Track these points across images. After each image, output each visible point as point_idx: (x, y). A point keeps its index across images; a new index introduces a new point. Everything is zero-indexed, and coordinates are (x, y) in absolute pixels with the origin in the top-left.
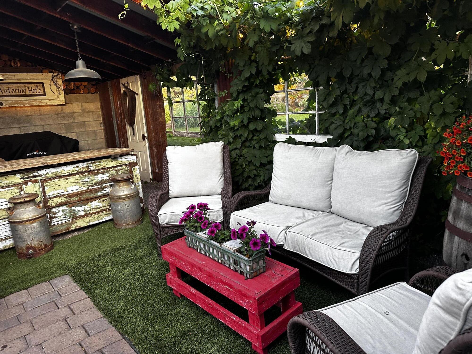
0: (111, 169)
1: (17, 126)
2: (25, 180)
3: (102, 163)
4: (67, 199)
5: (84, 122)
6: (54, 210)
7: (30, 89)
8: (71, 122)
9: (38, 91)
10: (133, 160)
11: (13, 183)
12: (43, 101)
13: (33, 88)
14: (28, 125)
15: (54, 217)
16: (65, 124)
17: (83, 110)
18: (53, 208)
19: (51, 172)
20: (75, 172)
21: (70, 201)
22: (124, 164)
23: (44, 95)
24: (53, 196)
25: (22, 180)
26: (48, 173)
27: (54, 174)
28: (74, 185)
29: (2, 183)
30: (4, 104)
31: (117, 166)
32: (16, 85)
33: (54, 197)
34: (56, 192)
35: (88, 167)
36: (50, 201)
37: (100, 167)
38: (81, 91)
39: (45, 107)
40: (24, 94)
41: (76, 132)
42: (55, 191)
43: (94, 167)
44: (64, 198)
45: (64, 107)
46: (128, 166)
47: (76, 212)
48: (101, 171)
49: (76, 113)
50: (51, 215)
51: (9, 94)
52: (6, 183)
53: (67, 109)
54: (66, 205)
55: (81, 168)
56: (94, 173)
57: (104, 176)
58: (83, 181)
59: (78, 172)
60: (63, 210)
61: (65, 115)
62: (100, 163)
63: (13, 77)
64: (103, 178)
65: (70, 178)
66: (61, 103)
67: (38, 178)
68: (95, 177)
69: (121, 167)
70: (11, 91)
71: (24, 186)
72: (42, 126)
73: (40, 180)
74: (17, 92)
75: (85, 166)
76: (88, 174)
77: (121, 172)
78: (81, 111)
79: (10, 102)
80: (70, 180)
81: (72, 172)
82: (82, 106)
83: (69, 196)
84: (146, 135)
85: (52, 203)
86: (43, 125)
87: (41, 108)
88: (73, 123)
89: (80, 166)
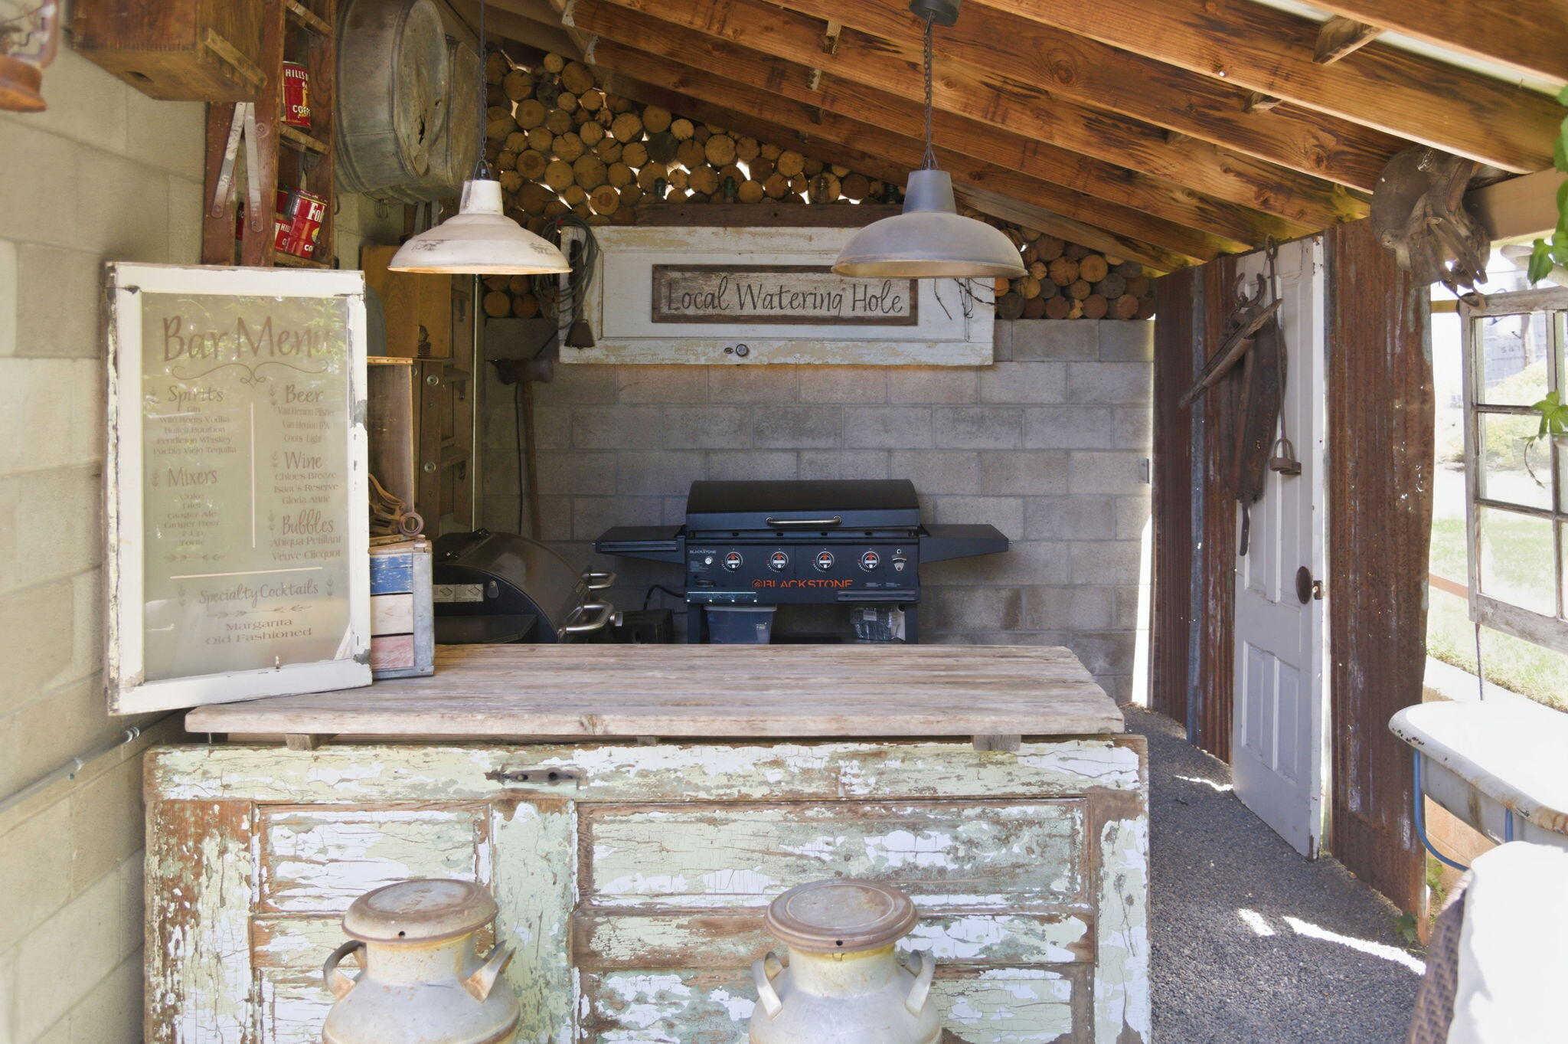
0: (969, 812)
1: (789, 445)
2: (509, 785)
3: (920, 765)
4: (696, 939)
5: (1068, 452)
6: (619, 983)
7: (860, 295)
8: (1010, 446)
9: (888, 302)
10: (1117, 776)
11: (451, 790)
12: (902, 347)
13: (870, 292)
14: (830, 443)
15: (613, 1024)
16: (980, 453)
17: (1072, 397)
18: (613, 970)
19: (638, 767)
20: (758, 793)
21: (707, 956)
22: (1056, 789)
23: (912, 320)
24: (625, 903)
25: (495, 785)
26: (619, 771)
27: (652, 780)
28: (744, 863)
29: (408, 782)
30: (753, 354)
31: (1009, 799)
32: (811, 276)
33: (631, 912)
34: (642, 886)
35: (833, 774)
36: (603, 930)
37: (903, 790)
38: (1072, 307)
39: (909, 374)
40: (834, 312)
41: (1023, 496)
42: (638, 875)
43: (872, 780)
44: (679, 927)
45: (988, 376)
46: (1079, 805)
47: (729, 1028)
48: (909, 810)
49: (1036, 405)
50: (599, 1005)
51: (777, 311)
52: (421, 787)
53: (1000, 387)
54: (685, 974)
55: (793, 776)
56: (865, 815)
57: (921, 843)
58: (797, 851)
59: (777, 792)
60: (662, 996)
61: (987, 412)
62: (907, 765)
63: (804, 244)
64: (910, 858)
65: (726, 822)
66: (975, 361)
67: (566, 789)
68: (867, 840)
69: (1031, 810)
70: (785, 301)
71: (498, 816)
72: (883, 455)
73: (579, 805)
74: (807, 305)
75: (818, 765)
76: (829, 814)
77: (1027, 835)
78: (1060, 399)
79: (776, 344)
80: (723, 834)
81: (745, 790)
82: (1068, 376)
83: (707, 924)
84: (1321, 572)
85: (614, 943)
86: (890, 451)
87: (893, 375)
88: (1015, 450)
89: (790, 762)
